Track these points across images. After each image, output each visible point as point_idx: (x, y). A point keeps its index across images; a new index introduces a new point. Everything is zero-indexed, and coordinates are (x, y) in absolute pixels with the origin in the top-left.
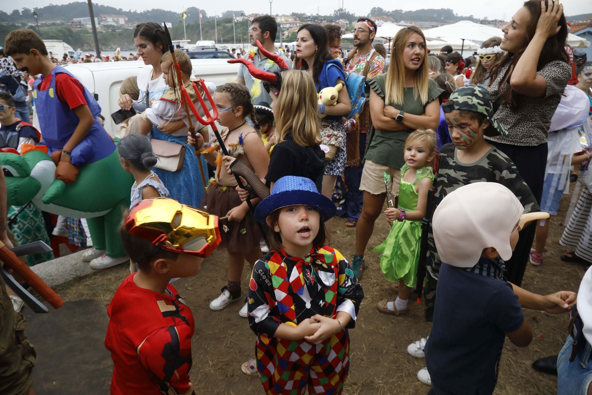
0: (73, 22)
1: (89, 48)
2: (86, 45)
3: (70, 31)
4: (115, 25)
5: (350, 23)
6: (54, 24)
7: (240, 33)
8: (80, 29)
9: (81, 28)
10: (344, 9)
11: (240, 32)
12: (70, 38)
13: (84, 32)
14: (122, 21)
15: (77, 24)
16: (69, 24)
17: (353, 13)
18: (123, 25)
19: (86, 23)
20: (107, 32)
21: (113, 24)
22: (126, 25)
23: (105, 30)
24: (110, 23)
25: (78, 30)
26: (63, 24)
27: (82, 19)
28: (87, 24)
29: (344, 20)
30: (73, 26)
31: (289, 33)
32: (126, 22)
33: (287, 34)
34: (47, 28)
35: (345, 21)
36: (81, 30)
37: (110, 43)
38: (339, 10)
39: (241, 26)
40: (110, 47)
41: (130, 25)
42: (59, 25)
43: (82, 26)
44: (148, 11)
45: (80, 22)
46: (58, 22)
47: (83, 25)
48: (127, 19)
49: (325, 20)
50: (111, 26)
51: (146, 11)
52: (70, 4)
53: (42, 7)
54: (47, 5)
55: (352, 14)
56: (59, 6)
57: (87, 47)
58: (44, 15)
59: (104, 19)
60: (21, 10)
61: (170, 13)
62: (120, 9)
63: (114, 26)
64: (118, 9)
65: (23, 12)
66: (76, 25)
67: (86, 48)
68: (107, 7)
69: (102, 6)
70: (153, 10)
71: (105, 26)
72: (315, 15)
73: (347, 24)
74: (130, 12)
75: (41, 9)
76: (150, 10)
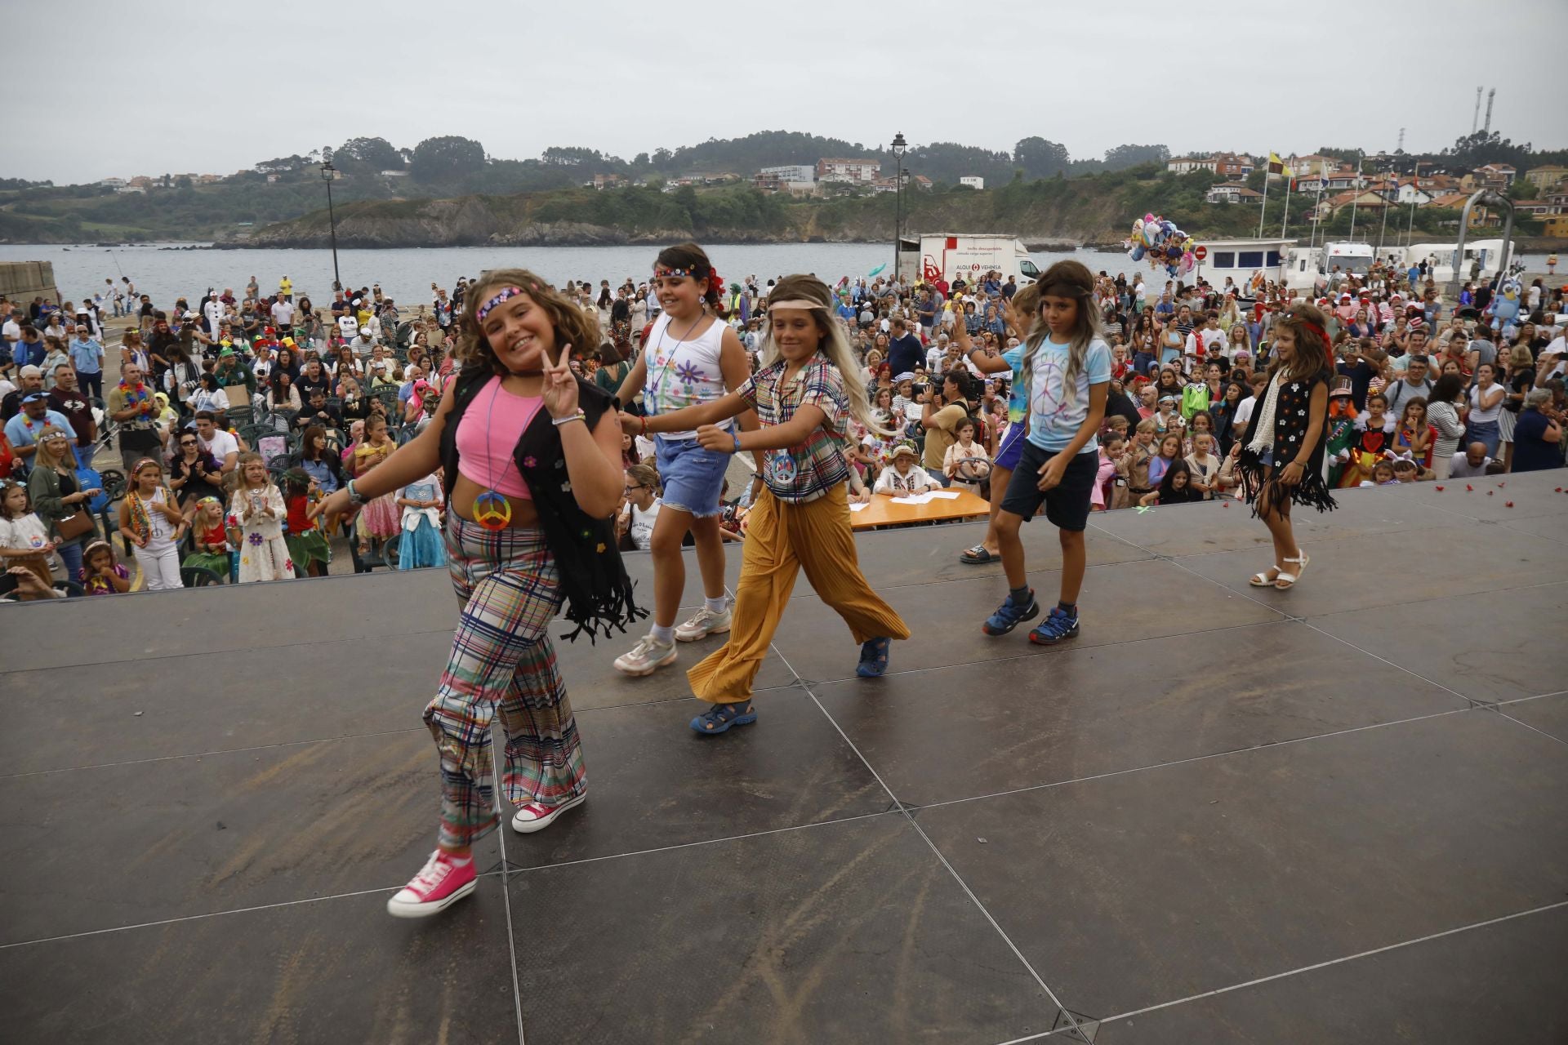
0: (761, 177)
1: (794, 235)
2: (788, 229)
3: (759, 196)
4: (852, 182)
5: (1521, 173)
6: (719, 182)
7: (1183, 207)
8: (774, 192)
9: (775, 189)
10: (1491, 132)
11: (1182, 203)
12: (758, 213)
13: (783, 198)
14: (867, 173)
15: (767, 180)
16: (753, 180)
17: (1524, 143)
18: (868, 183)
19: (787, 178)
20: (833, 199)
21: (848, 179)
22: (876, 182)
23: (827, 194)
24: (840, 179)
25: (771, 195)
26: (739, 181)
27: (780, 169)
28: (789, 180)
29: (1501, 166)
30: (760, 186)
31: (1333, 206)
32: (877, 175)
33: (1327, 210)
34: (704, 190)
35: (1504, 168)
36: (777, 195)
37: (843, 224)
38: (1473, 137)
39: (1185, 187)
40: (840, 234)
41: (885, 183)
42: (730, 183)
43: (778, 186)
44: (922, 149)
45: (776, 177)
46: (729, 176)
47: (781, 183)
48: (878, 169)
49: (1439, 167)
50: (842, 184)
51: (917, 147)
52: (751, 136)
53: (694, 146)
54: (704, 140)
55: (1521, 147)
56: (728, 142)
57: (789, 232)
58: (695, 163)
59: (827, 168)
60: (651, 153)
61: (974, 151)
62: (859, 146)
63: (847, 186)
64: (853, 145)
65: (655, 157)
66: (767, 184)
67: (789, 236)
68: (831, 140)
69: (820, 140)
70: (935, 146)
71: (828, 185)
72: (1390, 152)
73: (1509, 176)
74: (879, 150)
75: (690, 149)
76: (928, 146)
